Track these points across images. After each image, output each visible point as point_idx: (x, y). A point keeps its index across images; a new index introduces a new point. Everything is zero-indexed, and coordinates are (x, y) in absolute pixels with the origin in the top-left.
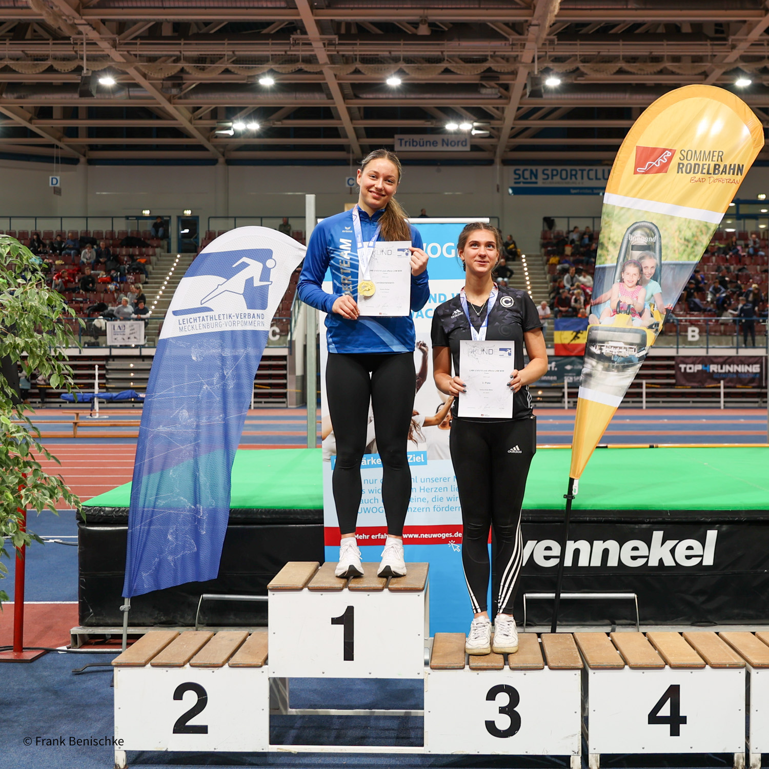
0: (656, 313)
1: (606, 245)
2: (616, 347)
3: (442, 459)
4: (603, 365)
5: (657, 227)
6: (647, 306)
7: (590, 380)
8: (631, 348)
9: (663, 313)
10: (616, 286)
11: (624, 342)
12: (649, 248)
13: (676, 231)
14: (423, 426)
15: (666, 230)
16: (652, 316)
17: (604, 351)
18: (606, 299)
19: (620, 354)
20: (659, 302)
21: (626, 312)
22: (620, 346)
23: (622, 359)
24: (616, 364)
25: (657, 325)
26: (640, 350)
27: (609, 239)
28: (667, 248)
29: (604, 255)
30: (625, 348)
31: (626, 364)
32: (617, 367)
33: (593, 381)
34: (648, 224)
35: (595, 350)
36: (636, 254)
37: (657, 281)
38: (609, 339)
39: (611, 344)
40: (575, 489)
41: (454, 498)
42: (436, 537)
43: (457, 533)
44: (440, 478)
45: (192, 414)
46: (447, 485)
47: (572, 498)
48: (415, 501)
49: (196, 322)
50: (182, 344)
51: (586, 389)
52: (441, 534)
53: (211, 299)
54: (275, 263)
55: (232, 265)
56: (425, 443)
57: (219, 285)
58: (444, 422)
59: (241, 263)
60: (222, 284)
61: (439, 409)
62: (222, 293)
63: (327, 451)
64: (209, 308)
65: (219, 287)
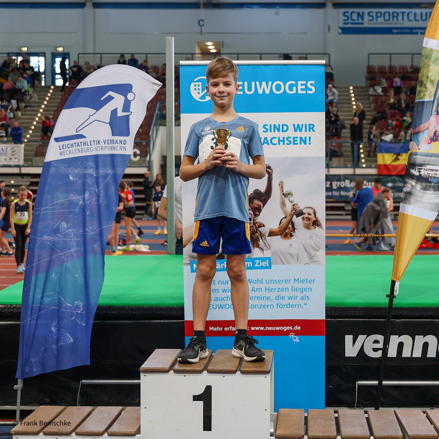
1: (425, 83)
2: (432, 170)
3: (284, 264)
4: (421, 185)
10: (433, 118)
14: (268, 236)
17: (422, 173)
18: (424, 129)
19: (436, 176)
22: (437, 169)
23: (438, 180)
24: (432, 184)
27: (428, 77)
29: (423, 91)
32: (434, 187)
33: (412, 199)
35: (414, 172)
38: (426, 163)
39: (428, 167)
40: (396, 290)
41: (294, 297)
42: (279, 329)
43: (296, 326)
44: (283, 280)
45: (69, 226)
46: (289, 286)
47: (394, 298)
48: (261, 299)
49: (73, 147)
50: (61, 166)
51: (407, 205)
52: (283, 327)
53: (84, 127)
54: (135, 96)
55: (101, 99)
56: (270, 250)
57: (90, 115)
58: (286, 233)
59: (108, 96)
60: (93, 115)
61: (282, 222)
62: (92, 122)
63: (186, 257)
64: (82, 135)
65: (90, 117)
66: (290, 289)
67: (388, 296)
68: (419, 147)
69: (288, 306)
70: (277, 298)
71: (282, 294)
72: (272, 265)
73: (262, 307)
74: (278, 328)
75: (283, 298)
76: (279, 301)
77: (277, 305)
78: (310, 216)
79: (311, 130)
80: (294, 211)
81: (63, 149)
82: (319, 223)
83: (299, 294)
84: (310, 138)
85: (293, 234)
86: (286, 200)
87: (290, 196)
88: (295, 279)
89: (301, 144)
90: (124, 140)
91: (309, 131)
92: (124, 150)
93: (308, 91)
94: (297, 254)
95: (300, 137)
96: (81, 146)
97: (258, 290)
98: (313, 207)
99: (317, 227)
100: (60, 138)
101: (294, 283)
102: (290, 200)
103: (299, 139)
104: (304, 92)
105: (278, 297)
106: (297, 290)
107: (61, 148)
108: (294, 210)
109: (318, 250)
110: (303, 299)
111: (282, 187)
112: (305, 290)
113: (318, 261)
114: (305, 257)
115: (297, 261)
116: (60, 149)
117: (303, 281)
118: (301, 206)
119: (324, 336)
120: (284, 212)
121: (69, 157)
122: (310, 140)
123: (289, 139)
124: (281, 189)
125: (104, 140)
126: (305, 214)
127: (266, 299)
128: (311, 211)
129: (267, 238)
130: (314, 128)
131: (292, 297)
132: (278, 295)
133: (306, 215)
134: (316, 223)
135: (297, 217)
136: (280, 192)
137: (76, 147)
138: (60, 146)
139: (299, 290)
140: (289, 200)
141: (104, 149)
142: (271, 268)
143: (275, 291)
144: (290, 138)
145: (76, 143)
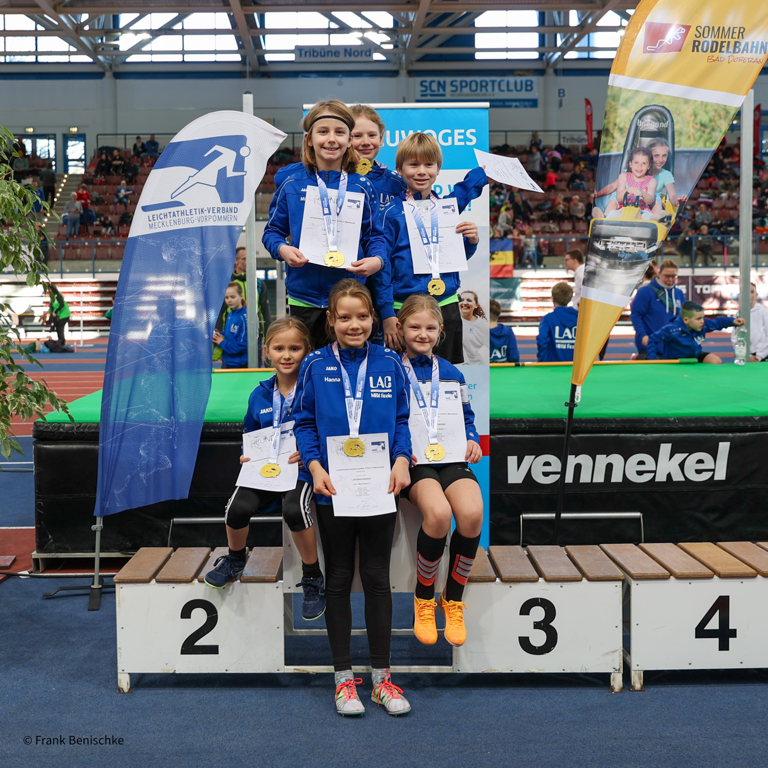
0: (668, 205)
1: (611, 131)
2: (622, 243)
4: (609, 262)
5: (669, 111)
6: (658, 198)
7: (594, 278)
8: (640, 243)
9: (676, 206)
10: (623, 177)
11: (632, 238)
12: (660, 134)
13: (691, 116)
15: (679, 115)
16: (664, 208)
17: (609, 247)
18: (612, 190)
19: (628, 250)
20: (672, 193)
21: (634, 204)
22: (628, 241)
23: (630, 255)
24: (623, 261)
25: (669, 218)
26: (650, 246)
27: (615, 125)
28: (681, 134)
29: (609, 142)
30: (633, 243)
31: (634, 261)
32: (625, 264)
33: (597, 280)
34: (660, 108)
35: (599, 246)
36: (646, 141)
37: (669, 170)
38: (614, 234)
39: (617, 239)
40: (578, 397)
45: (163, 319)
47: (575, 407)
50: (152, 242)
51: (590, 289)
53: (181, 192)
54: (250, 151)
55: (205, 154)
57: (190, 177)
59: (214, 152)
60: (194, 176)
62: (193, 185)
64: (180, 202)
65: (190, 179)
67: (566, 404)
68: (606, 214)
78: (470, 303)
82: (481, 312)
93: (467, 142)
99: (478, 316)
100: (149, 206)
104: (463, 143)
109: (480, 347)
113: (480, 361)
116: (149, 221)
119: (488, 457)
121: (162, 231)
126: (463, 300)
128: (471, 297)
133: (465, 302)
134: (478, 312)
137: (172, 217)
138: (149, 216)
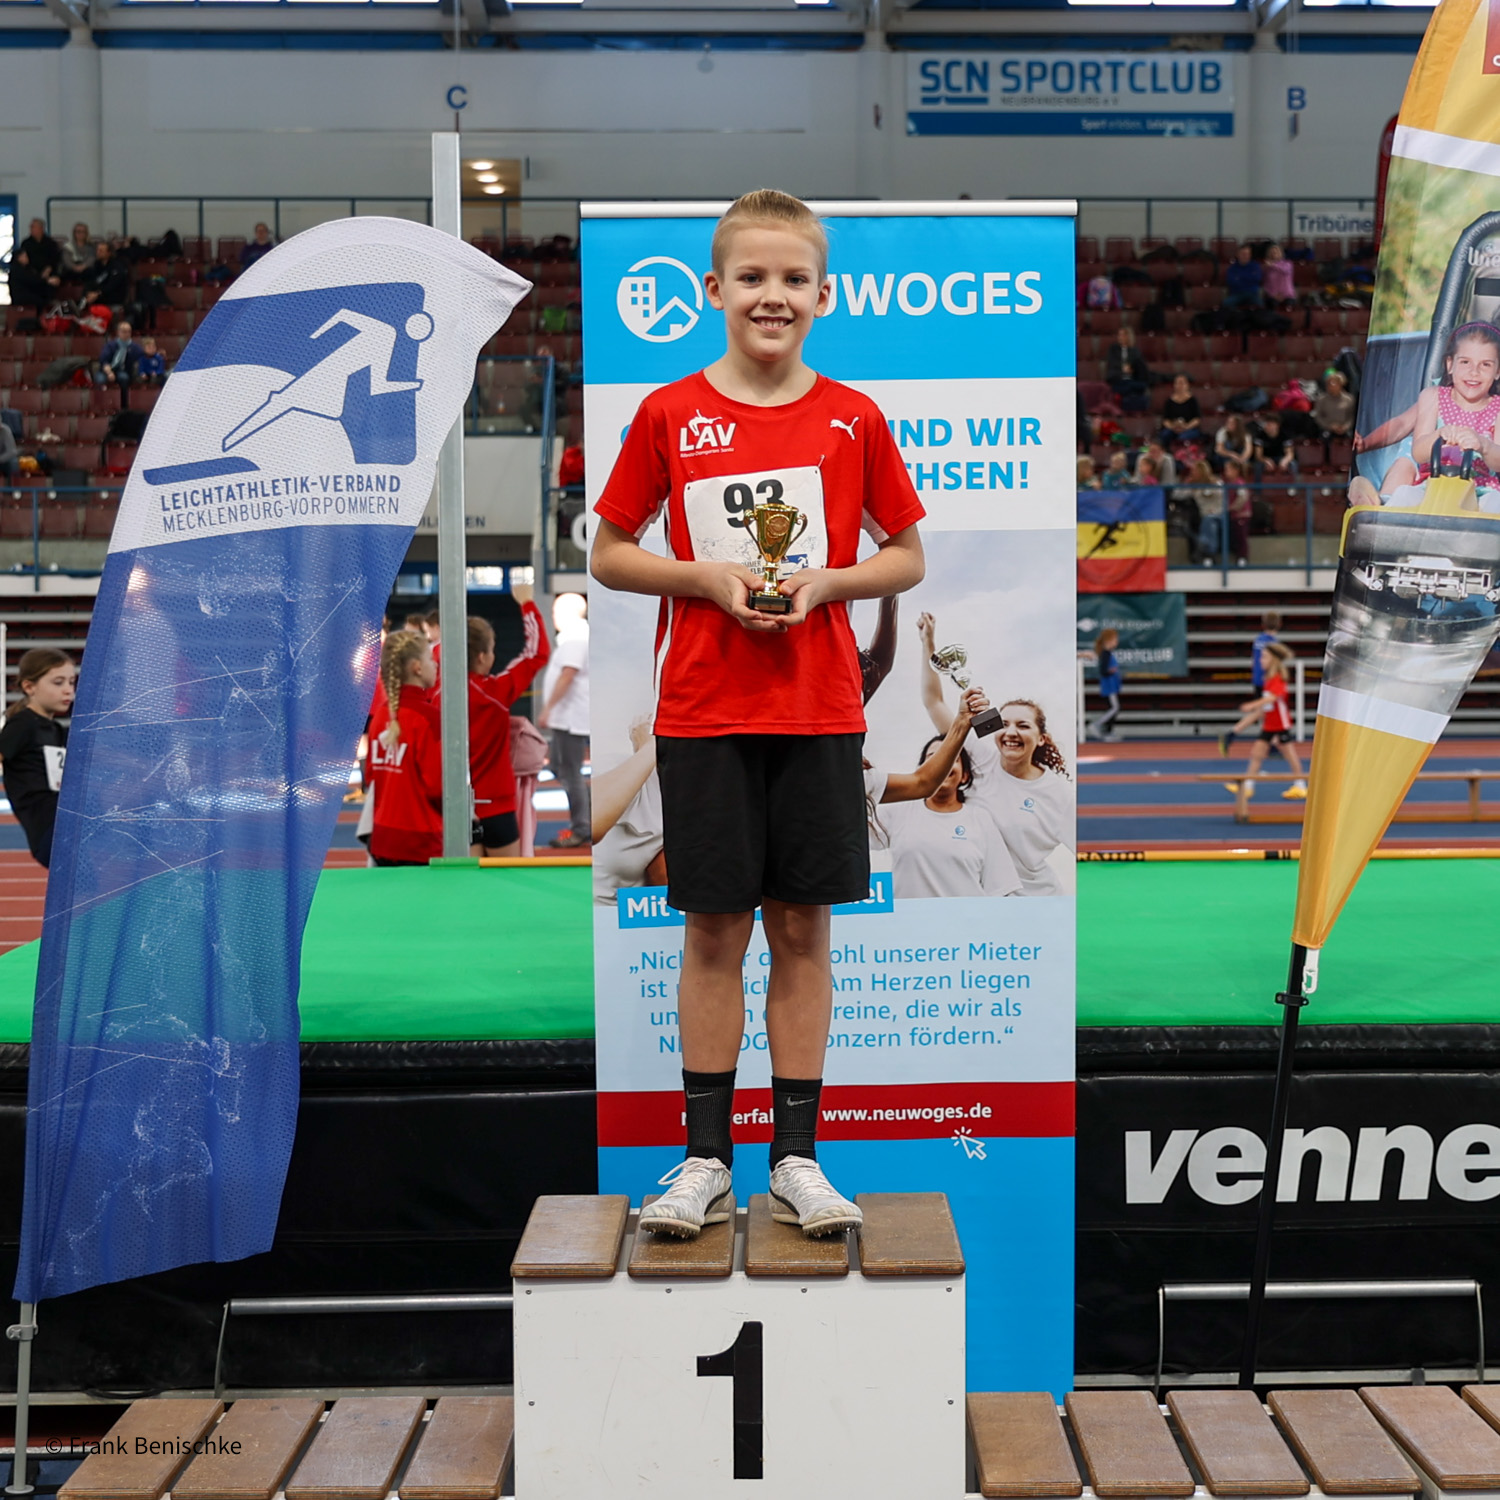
1: (1400, 277)
2: (1430, 573)
3: (935, 894)
4: (1392, 623)
7: (1355, 666)
8: (1474, 575)
10: (1430, 398)
11: (1453, 559)
14: (882, 802)
17: (1393, 583)
18: (1399, 434)
19: (1442, 592)
21: (1459, 471)
22: (1444, 568)
23: (1448, 605)
24: (1429, 622)
27: (1410, 260)
30: (1455, 574)
31: (1459, 620)
32: (1434, 629)
35: (1368, 580)
36: (1490, 305)
38: (1407, 548)
39: (1415, 562)
40: (1309, 978)
41: (970, 1005)
42: (917, 1117)
43: (976, 1106)
44: (931, 951)
45: (199, 773)
46: (951, 968)
47: (1302, 1004)
48: (859, 1017)
49: (211, 501)
50: (172, 566)
51: (1342, 692)
52: (933, 1110)
53: (250, 434)
54: (433, 326)
55: (309, 334)
56: (887, 850)
57: (272, 393)
58: (943, 789)
59: (336, 326)
60: (282, 390)
61: (929, 752)
62: (281, 415)
63: (605, 875)
64: (245, 461)
65: (272, 399)
66: (956, 981)
67: (1280, 998)
68: (1384, 496)
69: (949, 1038)
70: (912, 1012)
71: (929, 997)
72: (895, 900)
73: (861, 1041)
74: (914, 1114)
75: (933, 1010)
76: (920, 1022)
77: (913, 1034)
78: (1023, 733)
79: (1029, 438)
80: (970, 716)
81: (175, 508)
82: (1054, 755)
83: (985, 997)
84: (1024, 466)
85: (966, 793)
86: (944, 678)
87: (955, 664)
88: (971, 946)
89: (993, 485)
90: (392, 477)
91: (1023, 442)
92: (392, 509)
93: (1017, 306)
94: (981, 861)
95: (991, 464)
96: (241, 497)
97: (847, 983)
98: (1035, 703)
99: (1047, 767)
100: (162, 469)
101: (971, 958)
102: (957, 679)
103: (986, 471)
104: (1005, 310)
105: (916, 1007)
106: (978, 982)
107: (169, 503)
108: (970, 709)
109: (1051, 848)
110: (1000, 1014)
111: (930, 634)
112: (1005, 981)
113: (1051, 886)
114: (1006, 871)
115: (980, 886)
116: (165, 509)
117: (1002, 951)
118: (995, 699)
119: (1072, 1139)
120: (937, 718)
121: (199, 537)
122: (1024, 475)
123: (953, 470)
124: (926, 640)
125: (321, 478)
126: (1007, 724)
127: (874, 1017)
128: (1028, 716)
129: (879, 807)
130: (1038, 433)
131: (964, 1005)
132: (917, 1001)
133: (1011, 730)
134: (1045, 756)
135: (979, 736)
136: (924, 651)
137: (224, 500)
138: (163, 497)
139: (987, 984)
140: (953, 677)
141: (321, 507)
142: (892, 911)
143: (905, 988)
144: (957, 465)
145: (222, 487)
